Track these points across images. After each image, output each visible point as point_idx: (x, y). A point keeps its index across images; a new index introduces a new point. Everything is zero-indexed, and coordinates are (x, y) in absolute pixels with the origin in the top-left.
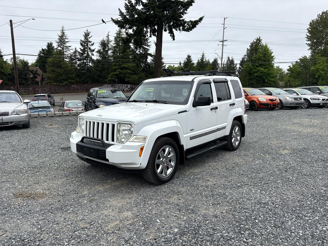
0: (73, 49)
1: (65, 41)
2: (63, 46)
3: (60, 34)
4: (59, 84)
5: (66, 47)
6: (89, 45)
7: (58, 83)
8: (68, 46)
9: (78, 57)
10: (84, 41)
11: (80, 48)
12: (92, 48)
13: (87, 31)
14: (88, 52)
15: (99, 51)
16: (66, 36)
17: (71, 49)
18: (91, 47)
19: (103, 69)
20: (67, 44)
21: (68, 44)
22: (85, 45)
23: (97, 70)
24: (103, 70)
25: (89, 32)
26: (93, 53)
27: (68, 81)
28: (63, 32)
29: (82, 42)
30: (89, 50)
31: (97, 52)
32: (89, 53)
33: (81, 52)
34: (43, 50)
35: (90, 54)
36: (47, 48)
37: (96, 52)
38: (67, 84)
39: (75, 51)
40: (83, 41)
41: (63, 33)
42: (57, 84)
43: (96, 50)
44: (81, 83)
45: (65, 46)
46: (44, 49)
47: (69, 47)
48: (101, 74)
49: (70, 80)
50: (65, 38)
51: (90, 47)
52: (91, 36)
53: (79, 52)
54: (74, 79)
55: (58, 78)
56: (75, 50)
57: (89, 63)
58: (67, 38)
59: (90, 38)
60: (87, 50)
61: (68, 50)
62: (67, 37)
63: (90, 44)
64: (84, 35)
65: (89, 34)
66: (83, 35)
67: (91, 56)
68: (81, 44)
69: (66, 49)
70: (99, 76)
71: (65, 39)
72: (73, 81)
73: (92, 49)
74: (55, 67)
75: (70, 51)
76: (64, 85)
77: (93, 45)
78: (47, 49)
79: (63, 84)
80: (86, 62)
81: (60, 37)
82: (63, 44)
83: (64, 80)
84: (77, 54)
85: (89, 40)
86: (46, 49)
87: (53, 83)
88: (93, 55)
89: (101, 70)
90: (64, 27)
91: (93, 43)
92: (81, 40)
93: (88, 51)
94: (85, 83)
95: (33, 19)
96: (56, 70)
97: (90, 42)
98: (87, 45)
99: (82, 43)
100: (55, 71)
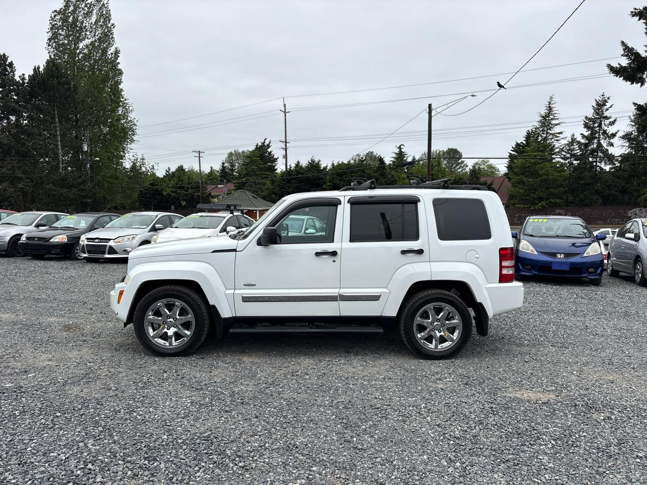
0: (566, 138)
1: (552, 124)
2: (547, 133)
3: (543, 111)
4: (530, 207)
5: (552, 134)
6: (603, 125)
7: (528, 206)
8: (557, 133)
9: (576, 152)
10: (593, 117)
11: (581, 134)
12: (611, 130)
13: (603, 96)
14: (599, 140)
15: (627, 135)
16: (555, 114)
17: (563, 138)
18: (607, 129)
19: (634, 174)
20: (554, 129)
21: (556, 130)
22: (596, 125)
23: (618, 178)
24: (633, 176)
25: (606, 99)
26: (612, 141)
27: (548, 201)
28: (549, 107)
29: (587, 121)
30: (602, 136)
31: (623, 137)
32: (602, 142)
33: (583, 141)
34: (518, 145)
35: (604, 143)
36: (525, 140)
37: (621, 137)
38: (544, 207)
39: (570, 141)
40: (590, 119)
41: (550, 109)
42: (525, 206)
43: (621, 134)
44: (575, 205)
45: (550, 134)
46: (519, 143)
47: (558, 135)
48: (628, 185)
49: (552, 200)
50: (552, 117)
51: (605, 128)
52: (611, 106)
53: (579, 142)
54: (561, 198)
55: (529, 195)
56: (572, 139)
57: (599, 162)
58: (558, 117)
59: (607, 110)
60: (599, 135)
61: (557, 140)
62: (557, 115)
63: (607, 122)
64: (595, 105)
65: (607, 102)
66: (593, 106)
67: (606, 147)
68: (586, 126)
69: (551, 139)
70: (624, 191)
71: (552, 119)
72: (558, 201)
73: (611, 133)
74: (526, 175)
75: (560, 142)
76: (538, 208)
77: (612, 123)
78: (524, 142)
79: (536, 207)
80: (594, 162)
81: (543, 117)
82: (548, 129)
83: (540, 199)
84: (575, 147)
85: (606, 114)
86: (522, 143)
87: (518, 206)
88: (612, 145)
89: (629, 177)
90: (553, 97)
91: (615, 120)
92: (586, 118)
93: (599, 138)
94: (587, 205)
95: (472, 96)
96: (525, 179)
97: (607, 118)
98: (600, 125)
99: (588, 123)
100: (523, 183)
